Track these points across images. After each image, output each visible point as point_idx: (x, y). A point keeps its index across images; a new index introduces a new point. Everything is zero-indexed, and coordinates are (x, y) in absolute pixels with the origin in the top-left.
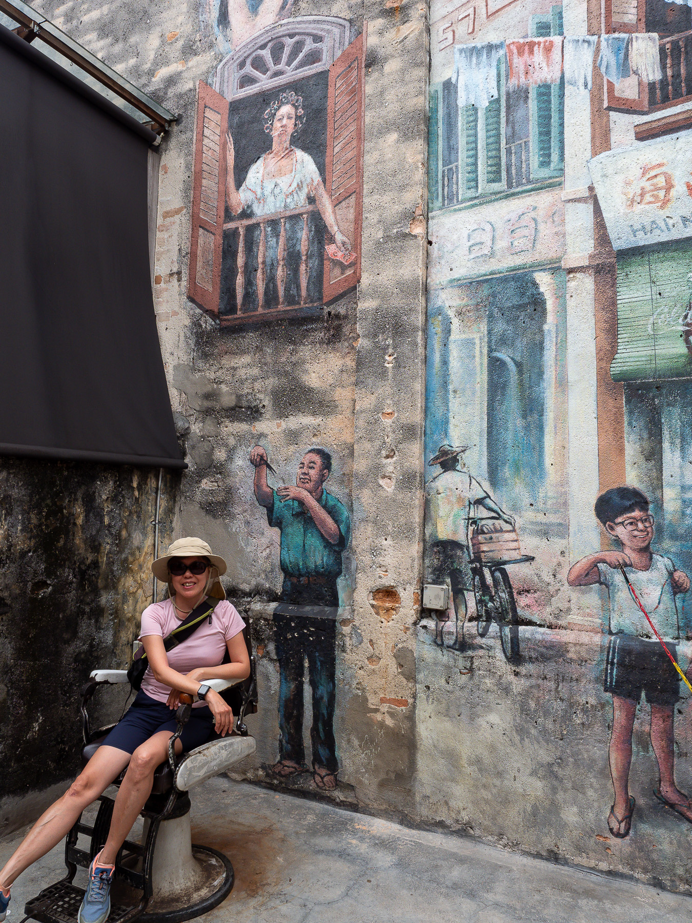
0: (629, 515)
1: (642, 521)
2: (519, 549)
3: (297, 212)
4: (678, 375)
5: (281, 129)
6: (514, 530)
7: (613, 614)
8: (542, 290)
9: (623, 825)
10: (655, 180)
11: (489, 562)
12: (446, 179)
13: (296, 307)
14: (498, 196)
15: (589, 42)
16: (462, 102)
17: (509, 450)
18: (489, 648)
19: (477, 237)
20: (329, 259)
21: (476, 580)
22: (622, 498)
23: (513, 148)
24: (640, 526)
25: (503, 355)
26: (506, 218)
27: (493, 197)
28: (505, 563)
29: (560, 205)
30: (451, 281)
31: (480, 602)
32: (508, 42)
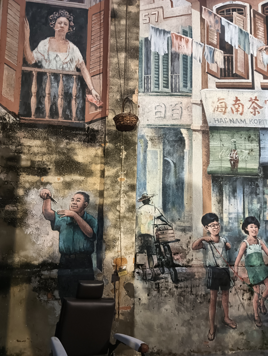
0: (212, 223)
1: (217, 225)
2: (174, 236)
3: (70, 73)
4: (228, 174)
5: (60, 28)
6: (172, 229)
7: (207, 259)
8: (184, 136)
9: (213, 336)
10: (221, 104)
11: (162, 242)
12: (146, 80)
13: (70, 121)
14: (167, 94)
15: (201, 45)
16: (153, 49)
17: (170, 197)
18: (166, 278)
19: (159, 109)
20: (88, 101)
21: (157, 250)
22: (210, 217)
23: (173, 76)
24: (216, 227)
25: (169, 159)
26: (170, 104)
27: (165, 94)
28: (169, 242)
29: (191, 104)
30: (148, 125)
31: (158, 259)
32: (172, 32)
